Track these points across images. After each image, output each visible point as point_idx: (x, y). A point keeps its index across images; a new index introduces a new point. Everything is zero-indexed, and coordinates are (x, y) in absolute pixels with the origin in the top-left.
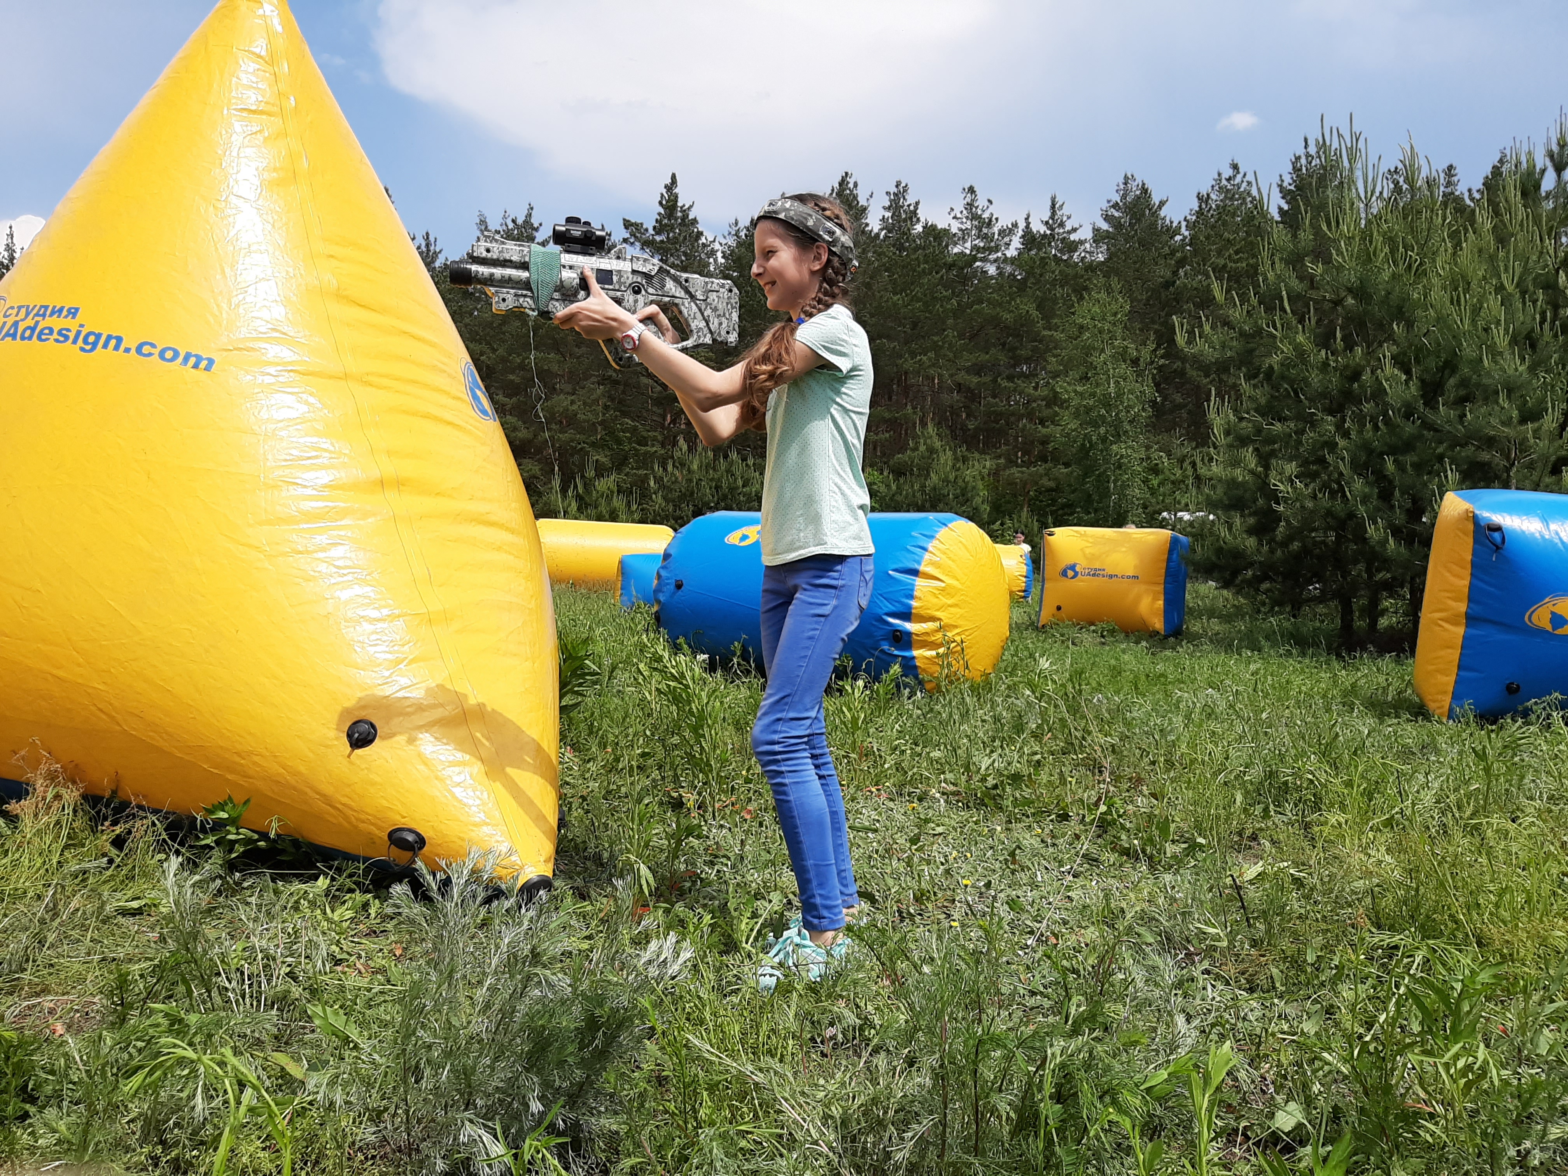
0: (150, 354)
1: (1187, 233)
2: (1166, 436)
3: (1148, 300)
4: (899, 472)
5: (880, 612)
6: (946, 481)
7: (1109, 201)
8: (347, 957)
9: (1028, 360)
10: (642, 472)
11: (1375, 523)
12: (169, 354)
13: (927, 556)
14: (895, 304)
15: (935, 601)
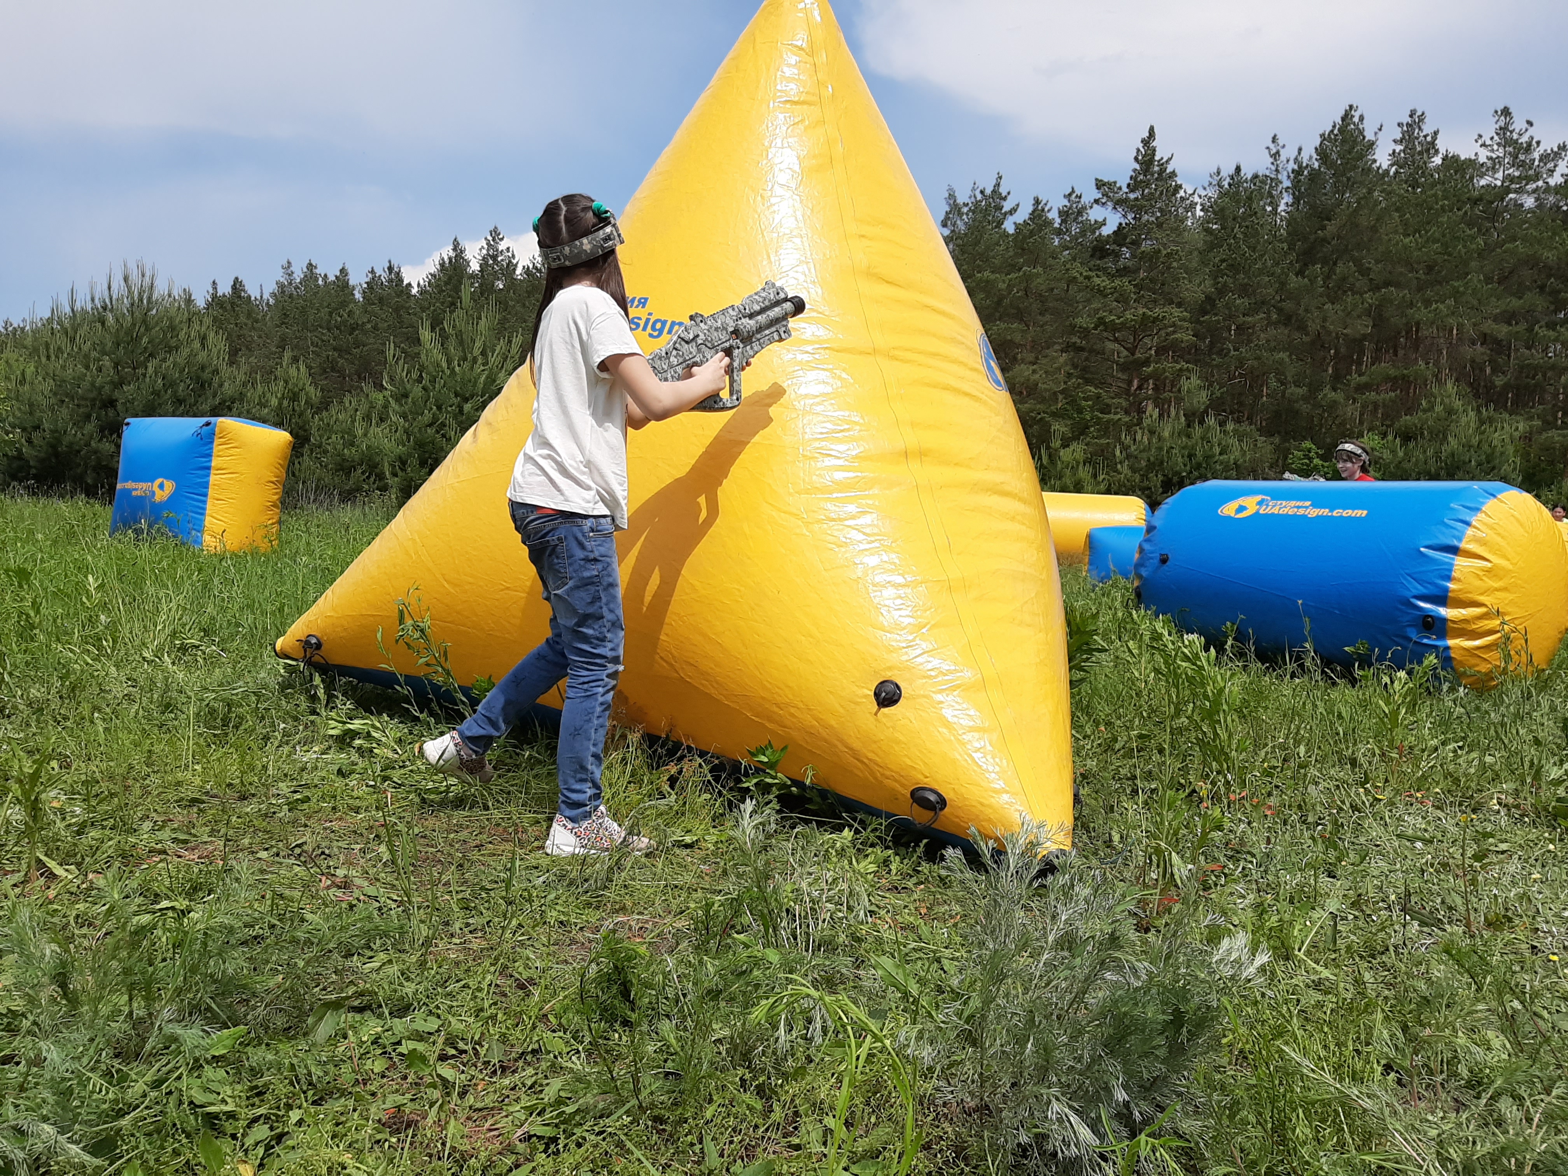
5: (1407, 594)
6: (1467, 445)
8: (877, 909)
10: (1104, 441)
13: (1470, 532)
14: (1405, 247)
15: (1478, 583)
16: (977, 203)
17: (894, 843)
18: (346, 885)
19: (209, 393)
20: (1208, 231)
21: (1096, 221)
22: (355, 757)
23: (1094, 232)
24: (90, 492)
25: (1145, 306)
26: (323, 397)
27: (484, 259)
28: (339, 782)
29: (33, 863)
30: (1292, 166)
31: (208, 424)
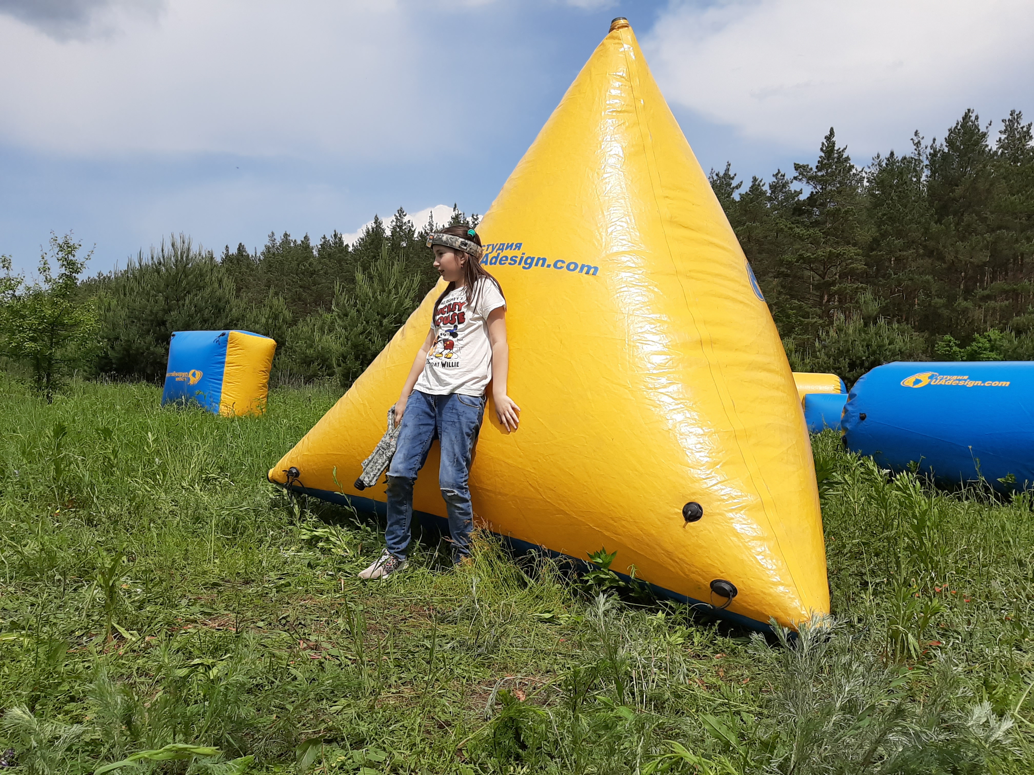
0: (561, 267)
12: (572, 267)
14: (1012, 203)
16: (714, 182)
17: (695, 622)
18: (316, 647)
19: (224, 315)
20: (874, 195)
21: (795, 191)
22: (319, 554)
23: (793, 199)
24: (150, 379)
25: (832, 246)
26: (293, 317)
27: (394, 228)
28: (309, 573)
29: (110, 630)
30: (929, 150)
31: (223, 335)
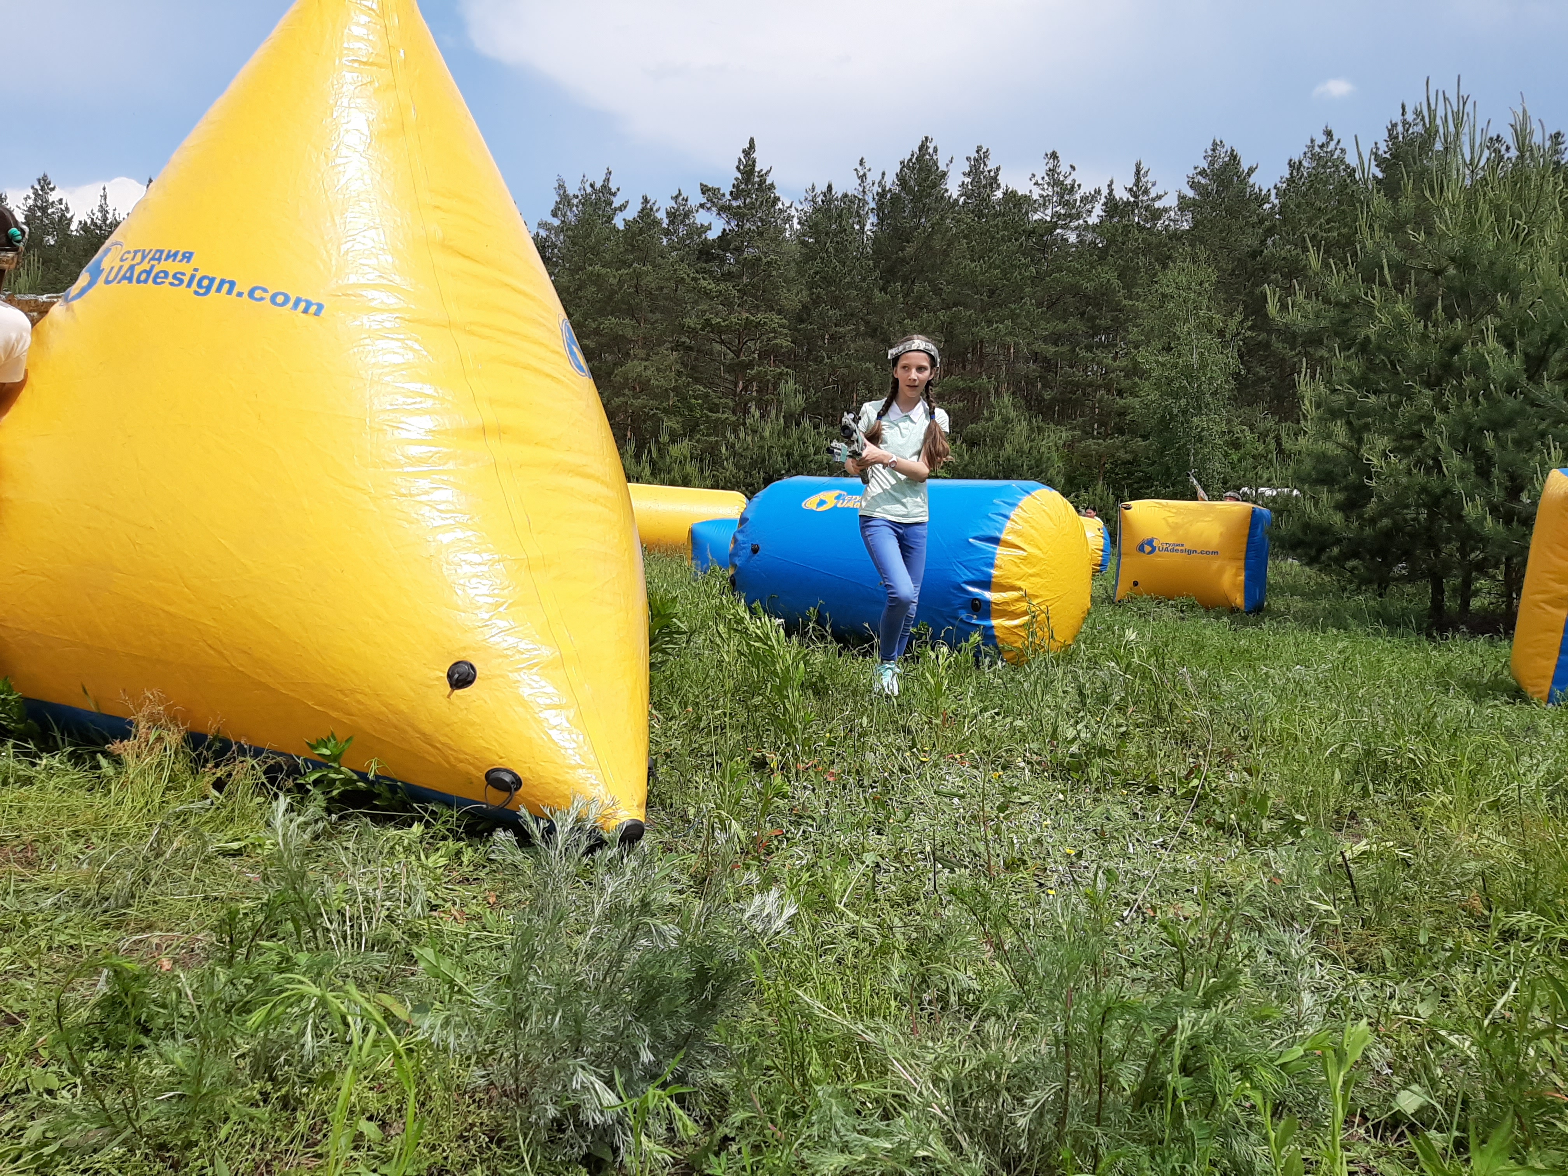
0: (262, 299)
1: (1276, 202)
2: (1247, 410)
3: (1233, 271)
4: (972, 443)
5: (959, 580)
6: (1020, 451)
7: (1195, 168)
8: (442, 903)
9: (1107, 330)
10: (712, 439)
11: (1473, 500)
12: (280, 299)
13: (1009, 524)
14: (972, 272)
15: (1016, 569)
16: (586, 197)
17: (466, 834)
20: (804, 244)
21: (702, 225)
23: (700, 237)
25: (748, 311)
30: (876, 189)
